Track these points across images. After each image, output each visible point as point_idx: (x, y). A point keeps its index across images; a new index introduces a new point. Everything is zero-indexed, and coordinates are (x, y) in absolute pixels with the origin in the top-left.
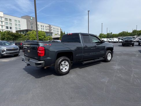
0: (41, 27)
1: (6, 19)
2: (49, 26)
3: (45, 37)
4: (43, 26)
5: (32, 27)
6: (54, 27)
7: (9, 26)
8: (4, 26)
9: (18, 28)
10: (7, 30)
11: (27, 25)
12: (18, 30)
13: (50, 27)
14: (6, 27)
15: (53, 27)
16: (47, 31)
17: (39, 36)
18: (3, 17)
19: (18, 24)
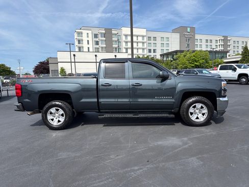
0: (207, 44)
1: (149, 38)
2: (223, 38)
3: (207, 62)
4: (211, 40)
5: (188, 45)
6: (236, 39)
7: (152, 48)
8: (146, 48)
9: (165, 50)
10: (150, 54)
11: (180, 42)
12: (165, 52)
13: (225, 40)
14: (148, 51)
15: (232, 39)
16: (218, 49)
17: (195, 61)
18: (146, 36)
19: (165, 43)
